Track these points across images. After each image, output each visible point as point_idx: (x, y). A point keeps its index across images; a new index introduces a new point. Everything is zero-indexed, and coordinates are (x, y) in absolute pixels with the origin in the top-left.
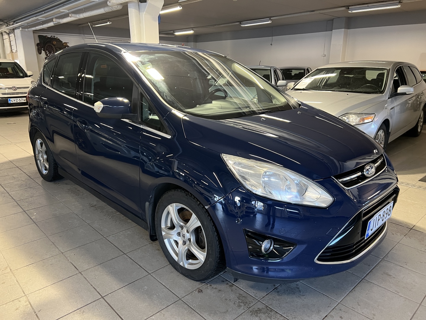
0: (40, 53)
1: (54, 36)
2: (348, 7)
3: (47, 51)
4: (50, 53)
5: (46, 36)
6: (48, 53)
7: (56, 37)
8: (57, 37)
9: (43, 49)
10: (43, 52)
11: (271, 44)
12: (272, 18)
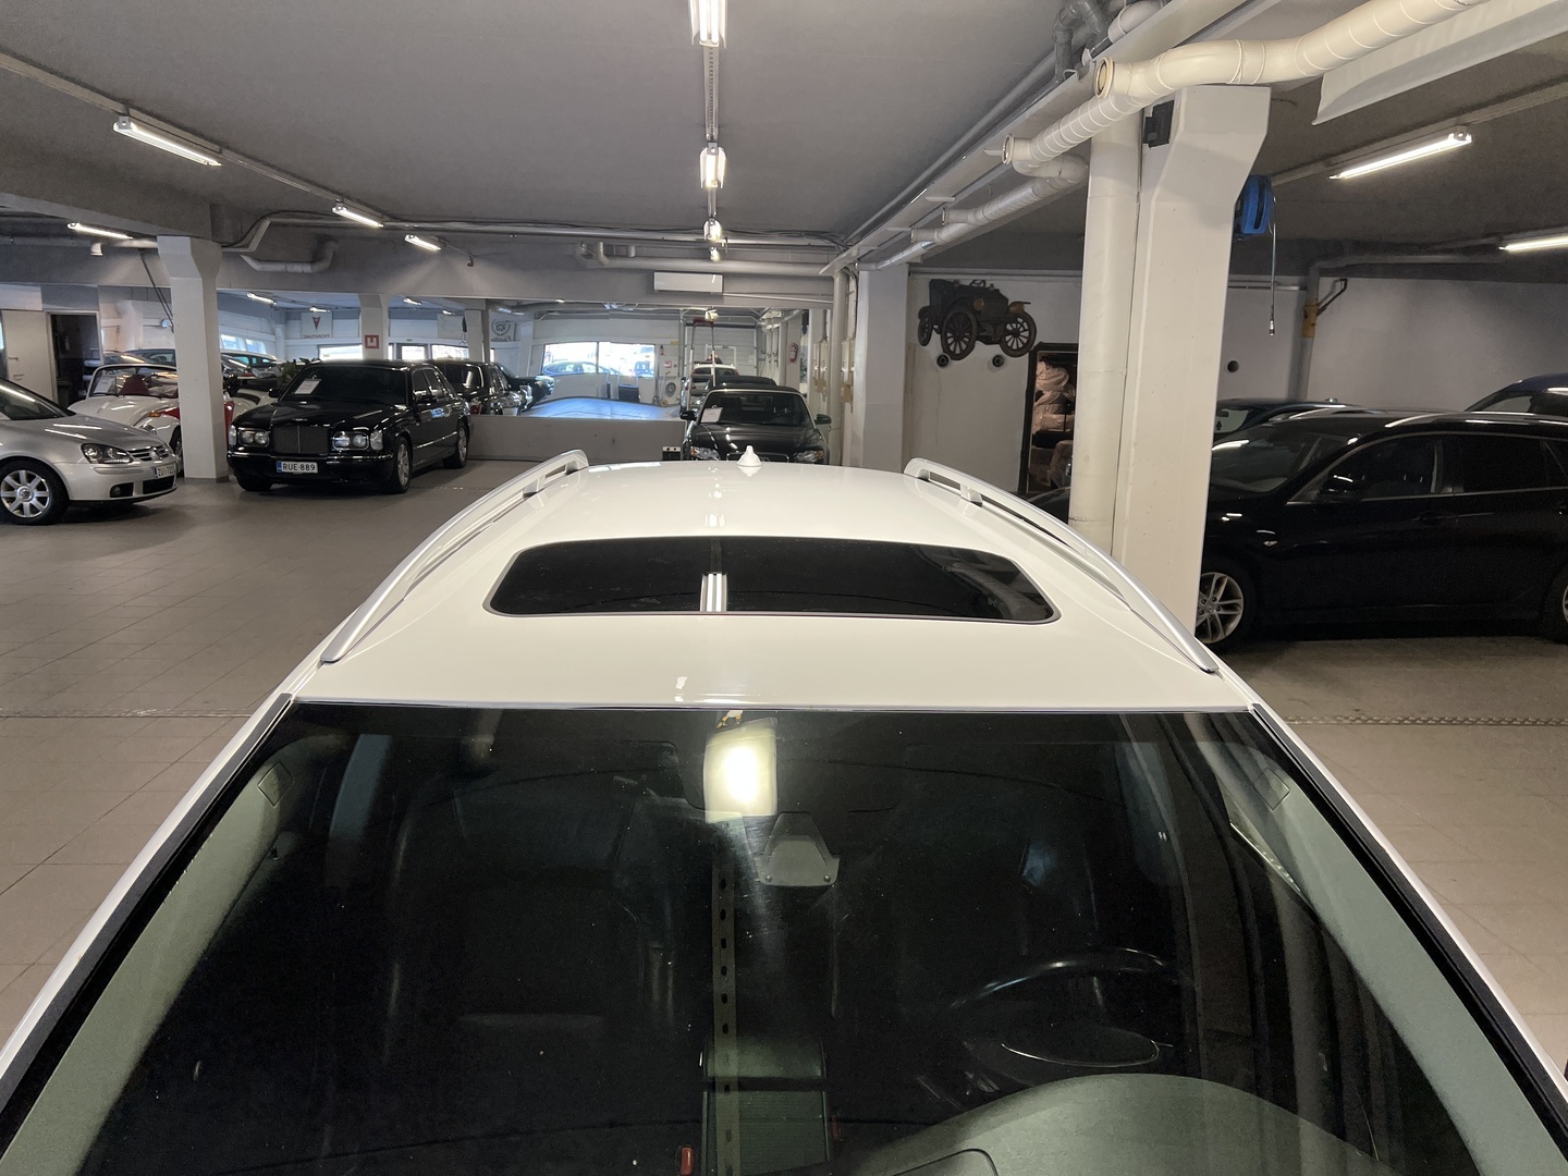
0: (925, 342)
1: (984, 281)
3: (949, 335)
4: (957, 340)
5: (957, 282)
6: (950, 341)
7: (988, 285)
8: (992, 285)
9: (936, 327)
10: (936, 338)
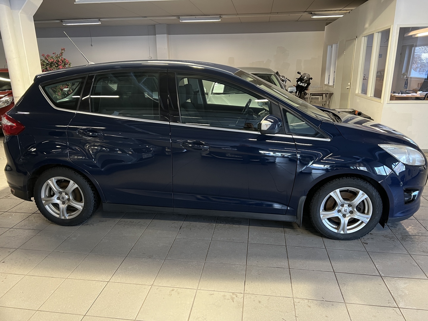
2: (178, 17)
11: (91, 45)
12: (101, 20)
